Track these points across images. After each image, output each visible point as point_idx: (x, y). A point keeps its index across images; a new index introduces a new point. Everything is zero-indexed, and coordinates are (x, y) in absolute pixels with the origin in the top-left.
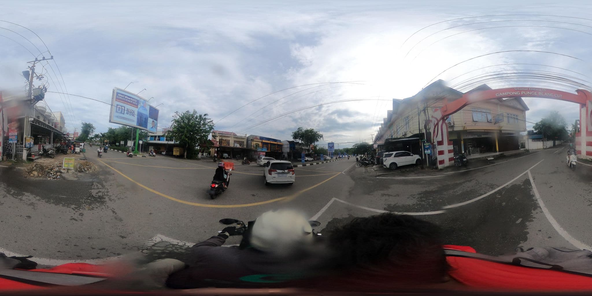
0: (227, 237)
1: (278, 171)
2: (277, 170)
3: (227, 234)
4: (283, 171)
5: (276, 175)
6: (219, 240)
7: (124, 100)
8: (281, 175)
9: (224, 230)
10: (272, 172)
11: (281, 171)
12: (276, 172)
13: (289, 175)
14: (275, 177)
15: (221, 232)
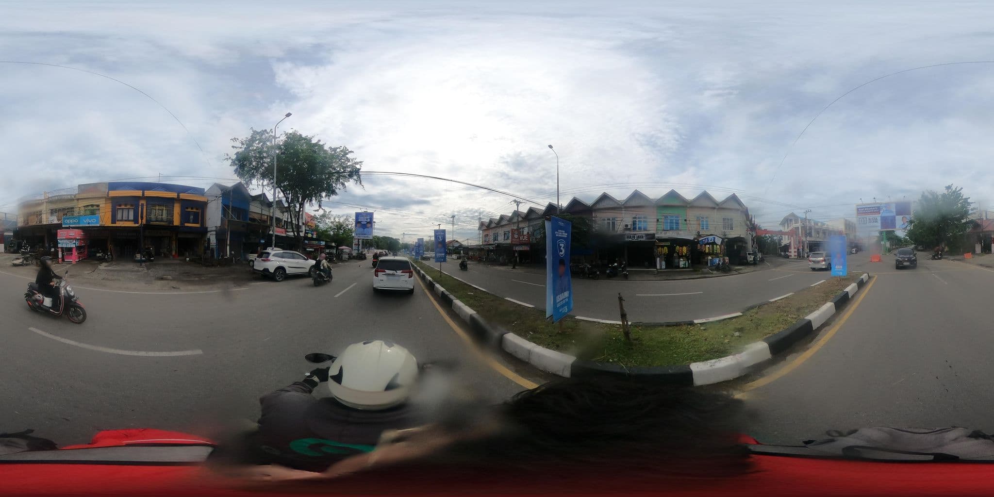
0: (315, 384)
1: (388, 272)
2: (386, 271)
3: (316, 379)
4: (395, 271)
5: (384, 278)
6: (303, 388)
7: (864, 213)
8: (391, 277)
9: (313, 373)
10: (379, 273)
11: (391, 272)
12: (384, 273)
13: (402, 278)
14: (382, 280)
15: (309, 374)
